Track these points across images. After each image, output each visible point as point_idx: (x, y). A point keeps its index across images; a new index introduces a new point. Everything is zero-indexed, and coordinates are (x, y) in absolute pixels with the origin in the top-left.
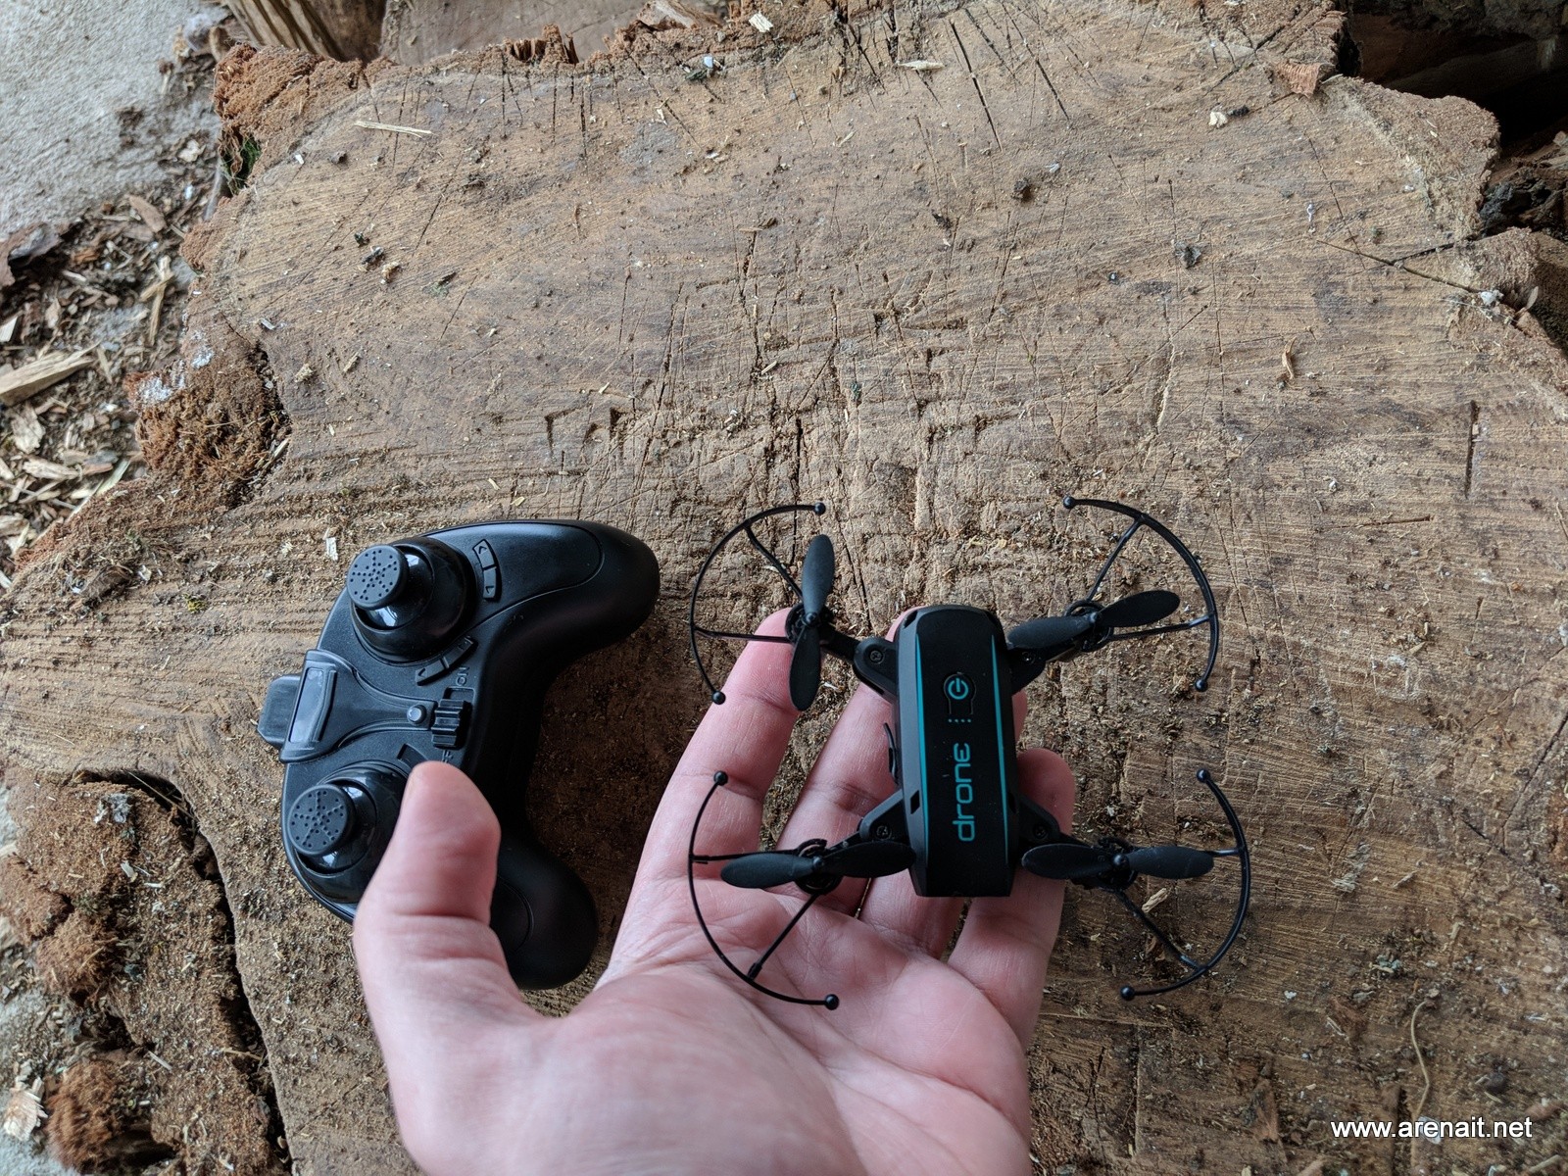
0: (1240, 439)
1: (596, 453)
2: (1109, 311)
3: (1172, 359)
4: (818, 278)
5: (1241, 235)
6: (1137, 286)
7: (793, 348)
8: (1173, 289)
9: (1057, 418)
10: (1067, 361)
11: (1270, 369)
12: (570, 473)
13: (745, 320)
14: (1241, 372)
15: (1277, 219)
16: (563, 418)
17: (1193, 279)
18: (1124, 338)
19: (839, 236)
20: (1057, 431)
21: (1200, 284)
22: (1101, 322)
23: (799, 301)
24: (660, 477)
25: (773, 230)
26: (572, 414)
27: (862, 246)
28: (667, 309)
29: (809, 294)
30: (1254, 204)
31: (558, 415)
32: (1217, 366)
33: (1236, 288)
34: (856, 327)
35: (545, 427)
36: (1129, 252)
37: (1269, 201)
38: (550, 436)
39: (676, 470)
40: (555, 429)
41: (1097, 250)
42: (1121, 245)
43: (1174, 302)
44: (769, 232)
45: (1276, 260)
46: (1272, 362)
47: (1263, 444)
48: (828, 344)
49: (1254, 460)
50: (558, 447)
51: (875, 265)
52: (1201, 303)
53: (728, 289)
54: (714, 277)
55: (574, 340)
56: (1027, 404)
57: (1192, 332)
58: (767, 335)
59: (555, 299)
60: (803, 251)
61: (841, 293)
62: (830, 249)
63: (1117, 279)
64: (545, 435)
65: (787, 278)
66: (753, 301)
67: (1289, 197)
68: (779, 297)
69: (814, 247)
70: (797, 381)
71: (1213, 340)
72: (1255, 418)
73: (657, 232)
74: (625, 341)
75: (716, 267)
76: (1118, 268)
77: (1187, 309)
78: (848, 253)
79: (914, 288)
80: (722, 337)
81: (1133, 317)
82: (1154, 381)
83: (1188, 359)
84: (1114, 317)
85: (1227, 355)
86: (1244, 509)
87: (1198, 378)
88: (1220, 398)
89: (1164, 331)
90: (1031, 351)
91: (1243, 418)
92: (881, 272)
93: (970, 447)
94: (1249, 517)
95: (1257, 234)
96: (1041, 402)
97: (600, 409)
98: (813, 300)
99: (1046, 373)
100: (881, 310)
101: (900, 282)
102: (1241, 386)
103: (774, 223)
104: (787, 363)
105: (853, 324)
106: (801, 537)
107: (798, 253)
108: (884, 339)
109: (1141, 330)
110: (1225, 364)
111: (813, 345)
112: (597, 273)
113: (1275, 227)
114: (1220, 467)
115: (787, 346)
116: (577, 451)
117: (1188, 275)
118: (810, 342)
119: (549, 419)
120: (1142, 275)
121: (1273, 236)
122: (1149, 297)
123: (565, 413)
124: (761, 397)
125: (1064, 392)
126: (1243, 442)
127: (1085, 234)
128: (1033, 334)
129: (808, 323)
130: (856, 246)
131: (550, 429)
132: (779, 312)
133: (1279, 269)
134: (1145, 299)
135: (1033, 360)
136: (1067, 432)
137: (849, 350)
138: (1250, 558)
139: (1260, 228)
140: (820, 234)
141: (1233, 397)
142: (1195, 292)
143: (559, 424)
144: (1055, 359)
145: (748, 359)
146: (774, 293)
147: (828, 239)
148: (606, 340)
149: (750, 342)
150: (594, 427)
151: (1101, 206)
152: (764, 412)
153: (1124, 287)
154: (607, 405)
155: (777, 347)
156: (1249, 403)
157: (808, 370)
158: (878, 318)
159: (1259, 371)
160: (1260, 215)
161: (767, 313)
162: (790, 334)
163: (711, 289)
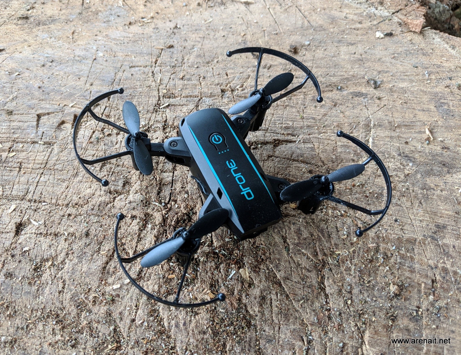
0: (411, 164)
1: (61, 135)
2: (339, 102)
3: (372, 125)
4: (192, 71)
5: (397, 79)
6: (351, 93)
7: (177, 99)
8: (369, 96)
9: (316, 145)
10: (320, 120)
11: (420, 135)
12: (45, 143)
13: (154, 83)
14: (407, 135)
15: (412, 75)
16: (47, 117)
17: (377, 93)
18: (347, 113)
19: (204, 56)
20: (317, 151)
21: (381, 95)
22: (335, 106)
23: (182, 79)
24: (97, 150)
25: (171, 50)
26: (53, 115)
27: (216, 61)
28: (113, 74)
29: (187, 77)
30: (401, 69)
31: (44, 115)
32: (394, 131)
33: (398, 99)
34: (211, 93)
35: (36, 119)
36: (346, 79)
37: (408, 68)
38: (38, 124)
39: (106, 147)
40: (41, 121)
41: (330, 76)
42: (342, 76)
43: (370, 101)
44: (169, 50)
45: (415, 91)
46: (420, 132)
47: (422, 169)
48: (197, 99)
49: (419, 176)
50: (41, 130)
51: (222, 69)
52: (383, 104)
53: (146, 70)
54: (140, 64)
55: (60, 82)
56: (301, 137)
57: (380, 114)
58: (165, 91)
59: (54, 64)
60: (186, 60)
61: (204, 78)
62: (199, 60)
63: (341, 89)
64: (35, 123)
65: (177, 69)
66: (158, 77)
67: (417, 67)
68: (172, 77)
69: (192, 58)
70: (179, 113)
71: (391, 119)
72: (417, 156)
73: (112, 44)
74: (88, 85)
75: (140, 61)
76: (341, 85)
77: (376, 105)
78: (208, 63)
79: (241, 81)
80: (141, 89)
81: (351, 105)
82: (364, 134)
83: (380, 126)
84: (341, 104)
85: (399, 126)
86: (418, 199)
87: (386, 135)
88: (398, 145)
89: (366, 113)
90: (301, 114)
91: (411, 155)
92: (224, 72)
93: (271, 153)
94: (421, 203)
95: (404, 79)
96: (308, 137)
97: (69, 114)
98: (189, 80)
99: (309, 124)
100: (224, 88)
101: (234, 77)
102: (408, 140)
103: (171, 47)
104: (174, 105)
105: (210, 92)
106: (175, 189)
107: (183, 60)
108: (225, 100)
109: (355, 111)
110: (398, 130)
111: (189, 99)
112: (79, 56)
113: (412, 78)
114: (402, 177)
115: (175, 97)
116: (51, 132)
117: (375, 91)
118: (187, 97)
119: (39, 116)
120: (352, 89)
121: (412, 81)
122: (357, 98)
123: (48, 114)
124: (159, 118)
125: (320, 133)
126: (412, 166)
127: (324, 70)
128: (302, 107)
129: (186, 89)
130: (212, 61)
131: (38, 120)
132: (172, 82)
133: (417, 94)
134: (356, 99)
135: (303, 118)
136: (322, 152)
137: (207, 103)
138: (424, 224)
139: (405, 77)
140: (195, 54)
141: (404, 145)
142: (379, 99)
143: (44, 119)
144: (314, 119)
145: (154, 101)
146: (170, 74)
147: (199, 56)
148: (78, 83)
149: (156, 93)
150: (63, 123)
151: (331, 60)
152: (160, 125)
153: (345, 93)
154: (72, 113)
155: (169, 98)
156: (413, 149)
157: (185, 109)
158: (223, 91)
159: (415, 135)
160: (404, 73)
161: (165, 81)
162: (176, 92)
163: (137, 69)
